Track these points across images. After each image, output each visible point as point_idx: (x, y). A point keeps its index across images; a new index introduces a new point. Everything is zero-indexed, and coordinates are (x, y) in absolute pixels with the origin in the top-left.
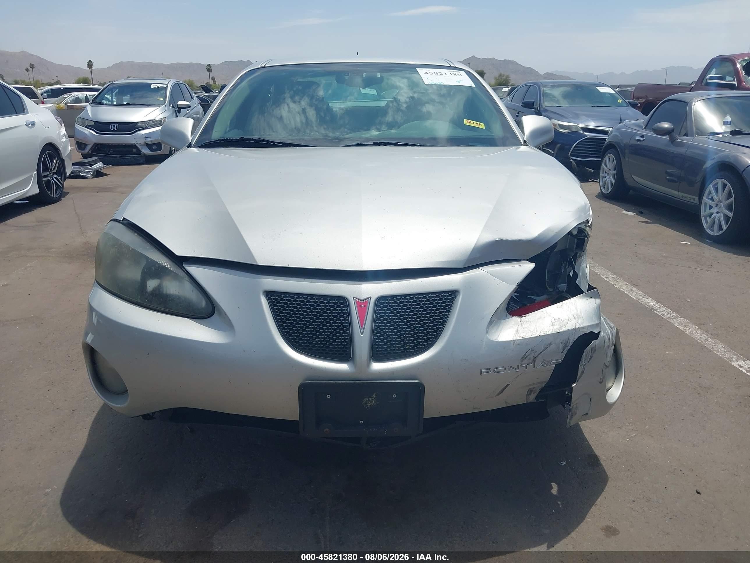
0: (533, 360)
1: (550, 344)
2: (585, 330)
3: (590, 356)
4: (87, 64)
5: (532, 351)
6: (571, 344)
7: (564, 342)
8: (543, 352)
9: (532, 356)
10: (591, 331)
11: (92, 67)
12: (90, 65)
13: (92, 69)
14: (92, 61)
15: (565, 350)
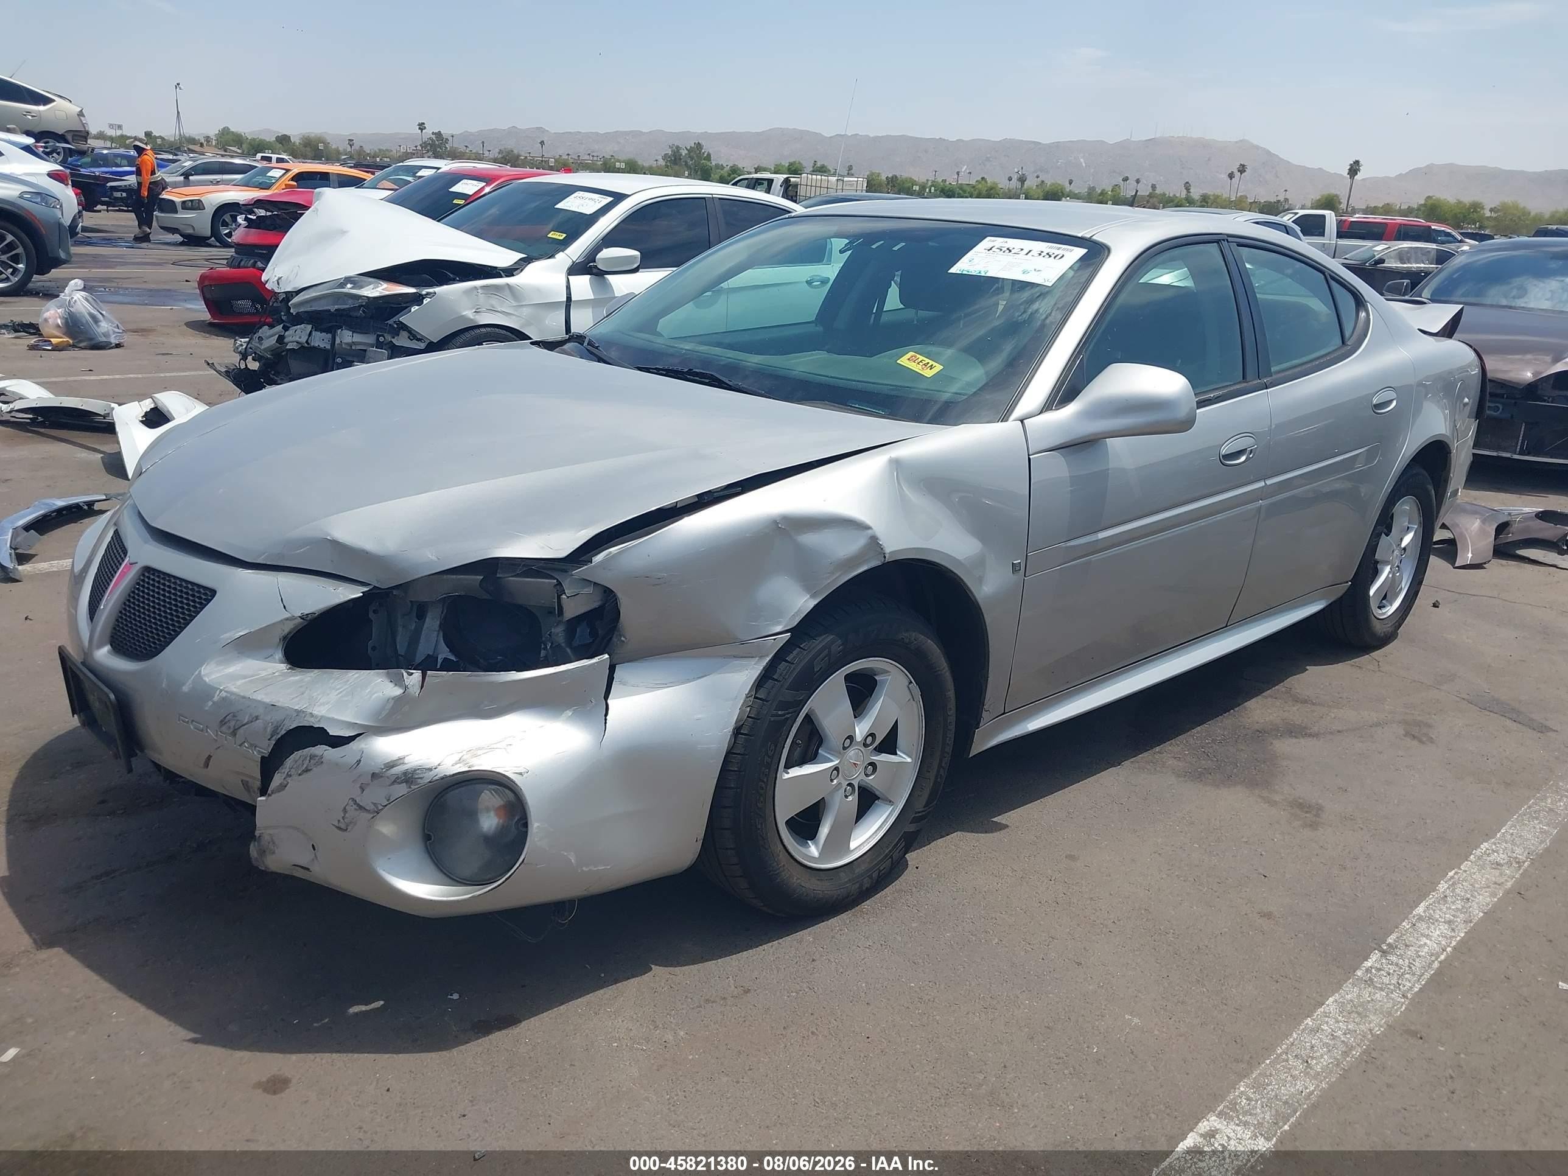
0: (233, 731)
1: (257, 718)
2: (312, 719)
3: (305, 766)
4: (1349, 167)
5: (234, 716)
6: (283, 732)
7: (275, 724)
8: (246, 726)
9: (232, 724)
10: (323, 728)
11: (1357, 174)
12: (1354, 169)
13: (1356, 177)
14: (1361, 163)
15: (274, 738)
